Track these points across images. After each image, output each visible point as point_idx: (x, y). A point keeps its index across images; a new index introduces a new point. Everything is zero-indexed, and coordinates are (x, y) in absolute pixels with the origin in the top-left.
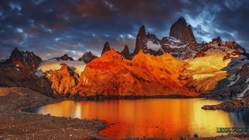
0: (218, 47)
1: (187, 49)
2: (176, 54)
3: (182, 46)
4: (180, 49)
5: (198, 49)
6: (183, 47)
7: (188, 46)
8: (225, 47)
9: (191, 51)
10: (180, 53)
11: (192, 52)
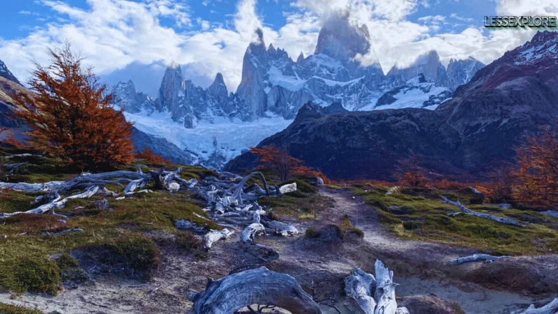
0: (418, 85)
1: (360, 87)
2: (338, 98)
3: (350, 82)
4: (346, 87)
5: (383, 87)
6: (352, 85)
7: (362, 81)
8: (430, 84)
9: (369, 92)
10: (346, 96)
11: (369, 94)
